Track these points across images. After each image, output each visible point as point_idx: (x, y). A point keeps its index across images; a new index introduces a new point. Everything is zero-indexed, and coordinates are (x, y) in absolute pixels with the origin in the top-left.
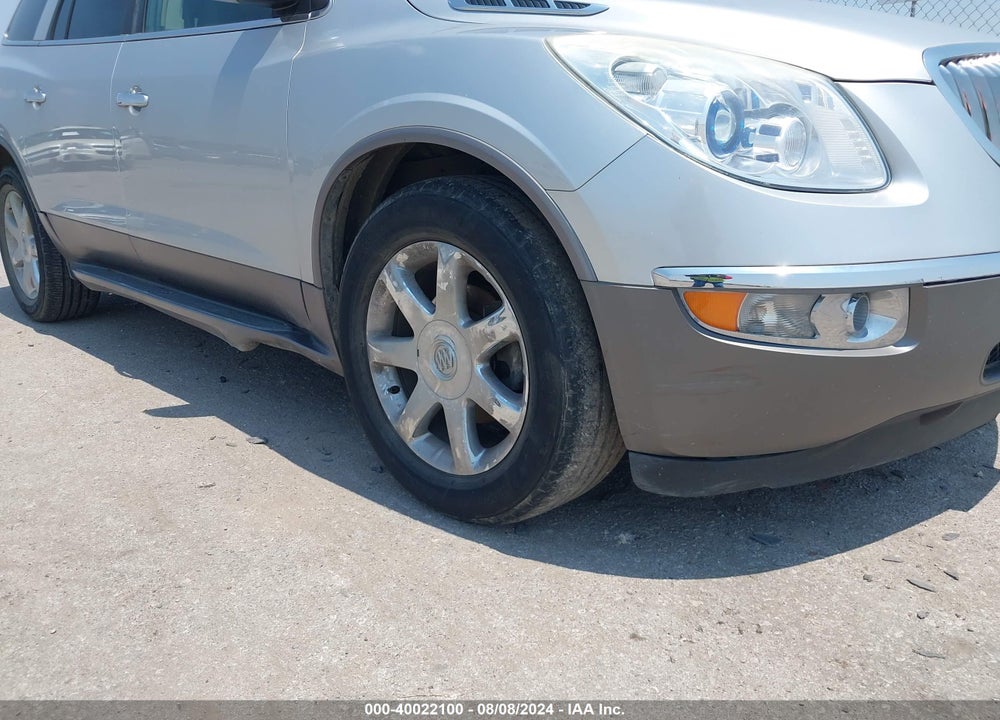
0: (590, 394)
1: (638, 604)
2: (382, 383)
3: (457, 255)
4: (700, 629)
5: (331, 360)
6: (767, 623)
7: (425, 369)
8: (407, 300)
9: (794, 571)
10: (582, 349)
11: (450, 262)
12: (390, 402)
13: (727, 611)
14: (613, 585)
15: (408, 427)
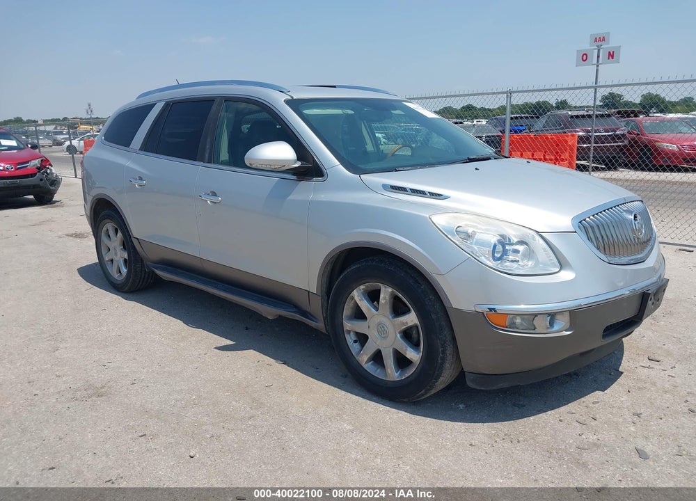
0: (449, 350)
1: (471, 433)
2: (350, 339)
3: (390, 290)
4: (496, 442)
5: (320, 325)
6: (521, 439)
7: (372, 334)
8: (365, 305)
9: (531, 418)
10: (446, 332)
11: (386, 293)
12: (354, 348)
13: (506, 435)
14: (459, 426)
15: (364, 358)
